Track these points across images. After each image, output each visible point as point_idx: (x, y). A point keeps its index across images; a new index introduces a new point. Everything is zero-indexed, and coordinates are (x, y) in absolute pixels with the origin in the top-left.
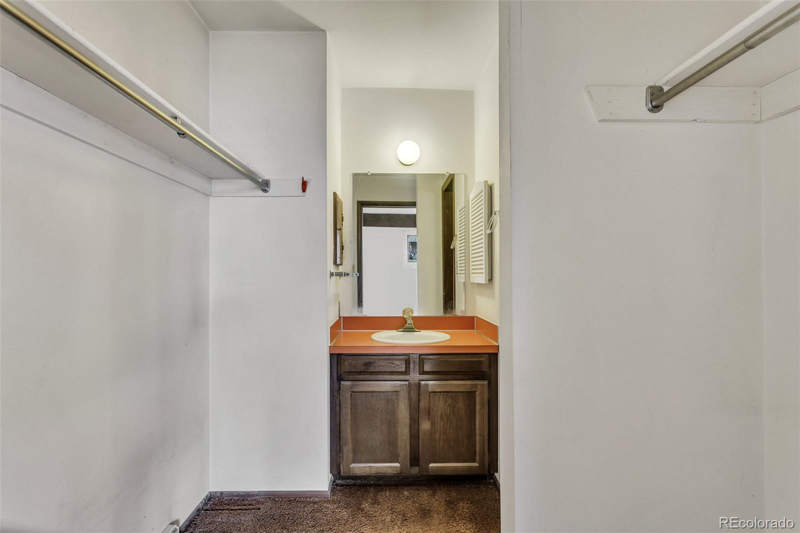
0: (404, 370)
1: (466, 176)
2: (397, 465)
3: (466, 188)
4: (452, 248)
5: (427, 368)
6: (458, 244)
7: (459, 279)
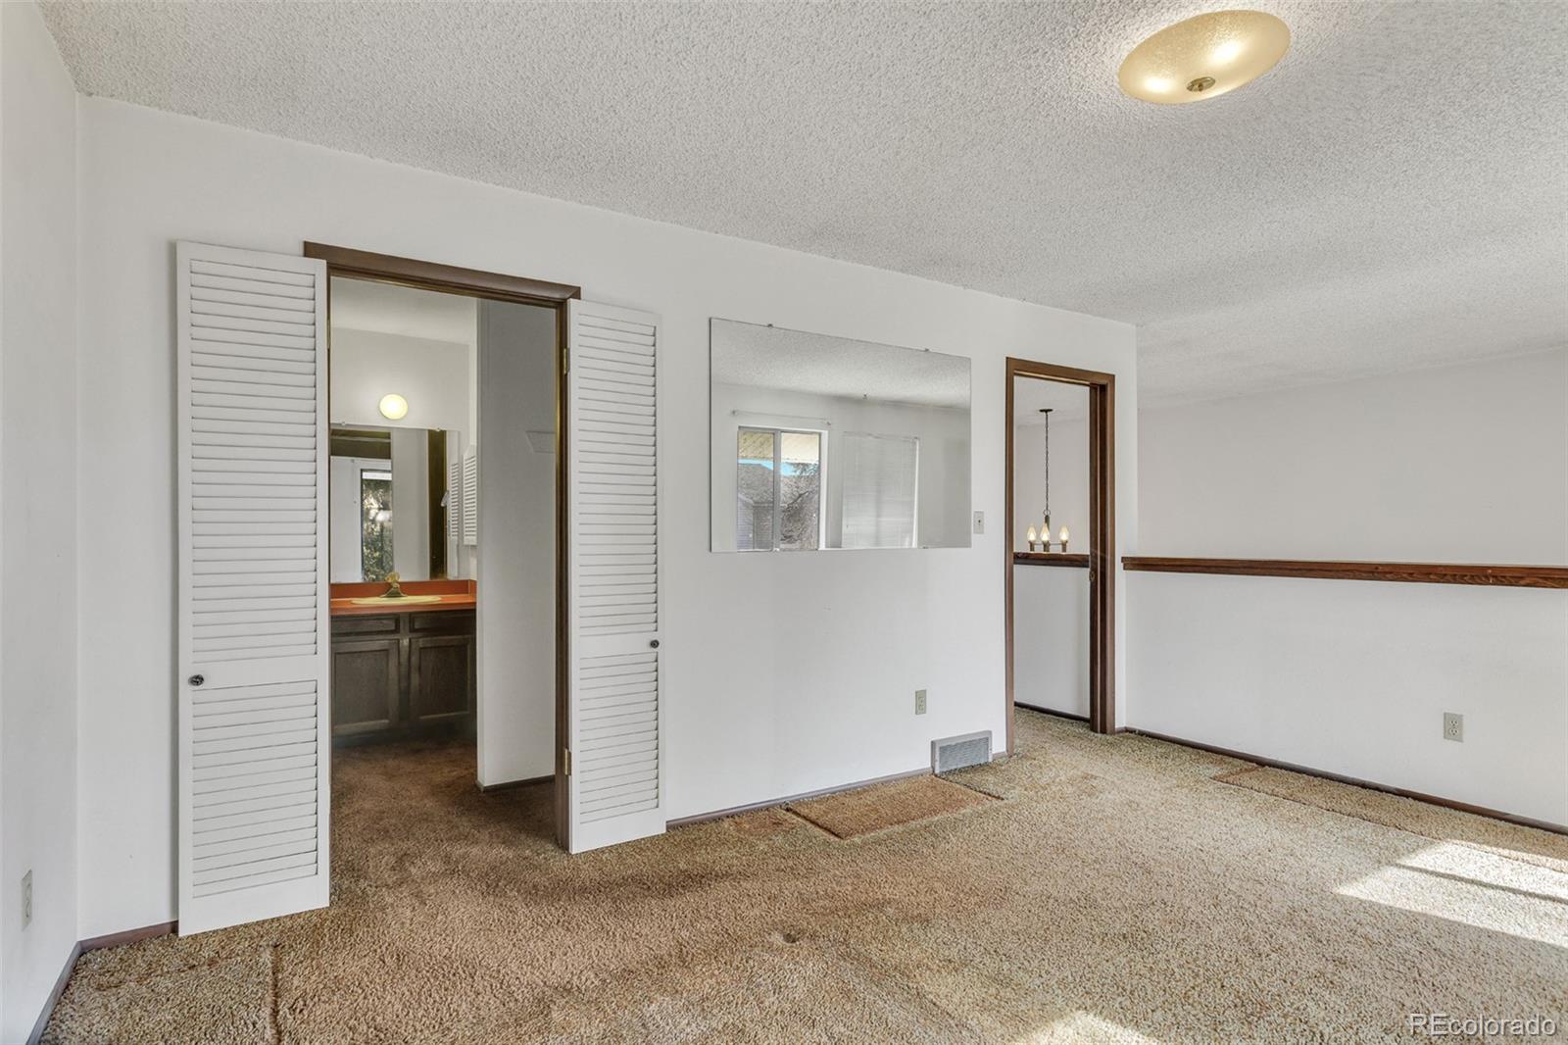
0: (393, 628)
1: (459, 433)
2: (387, 721)
3: (459, 448)
4: (442, 505)
5: (417, 626)
6: (450, 502)
7: (452, 539)
